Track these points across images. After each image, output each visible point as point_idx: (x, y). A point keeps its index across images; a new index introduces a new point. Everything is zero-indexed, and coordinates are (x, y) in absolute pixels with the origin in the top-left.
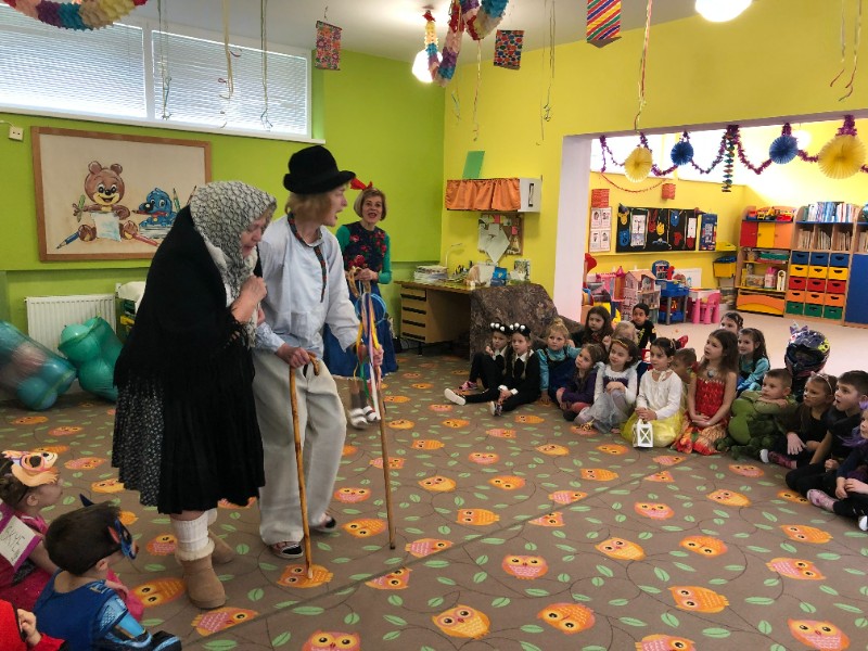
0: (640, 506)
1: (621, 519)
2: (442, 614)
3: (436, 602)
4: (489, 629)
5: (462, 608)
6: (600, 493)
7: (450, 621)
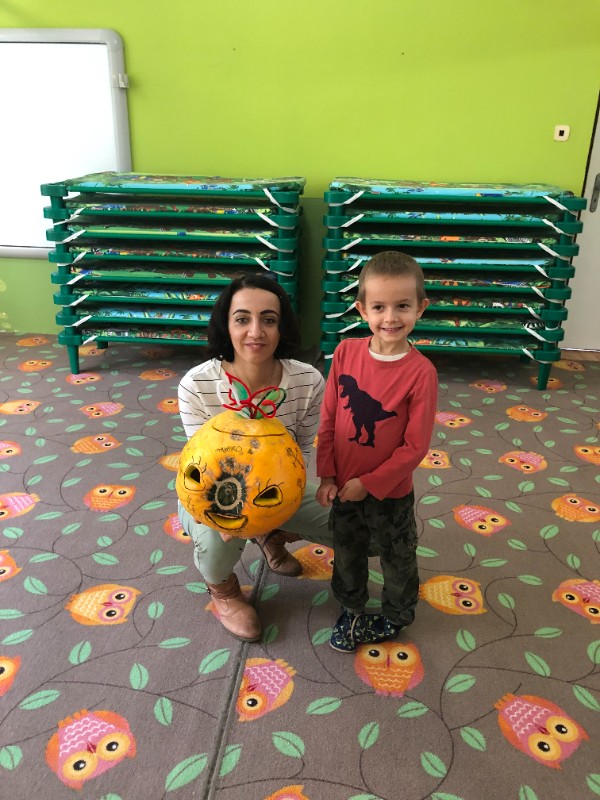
2: (133, 600)
3: (155, 610)
4: (69, 611)
5: (119, 619)
7: (118, 597)
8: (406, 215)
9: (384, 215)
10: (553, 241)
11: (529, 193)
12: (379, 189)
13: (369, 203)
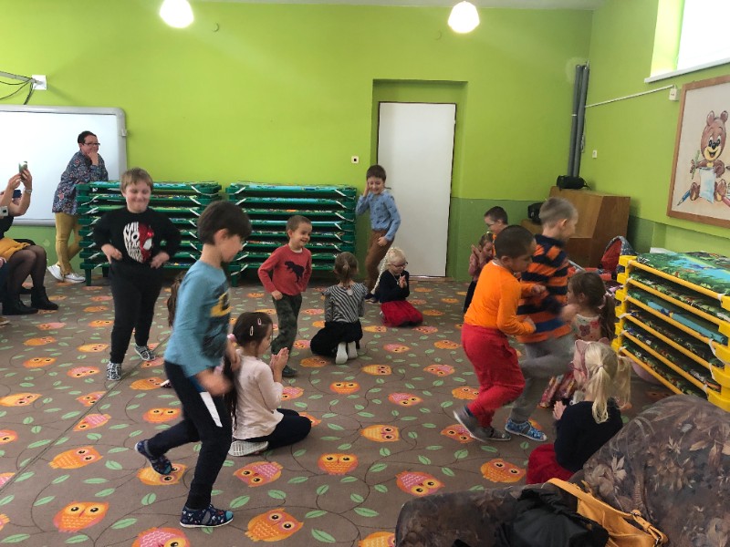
0: (11, 438)
1: (27, 421)
6: (62, 436)
8: (269, 199)
9: (257, 199)
10: (342, 212)
11: (327, 188)
12: (253, 186)
13: (248, 193)
